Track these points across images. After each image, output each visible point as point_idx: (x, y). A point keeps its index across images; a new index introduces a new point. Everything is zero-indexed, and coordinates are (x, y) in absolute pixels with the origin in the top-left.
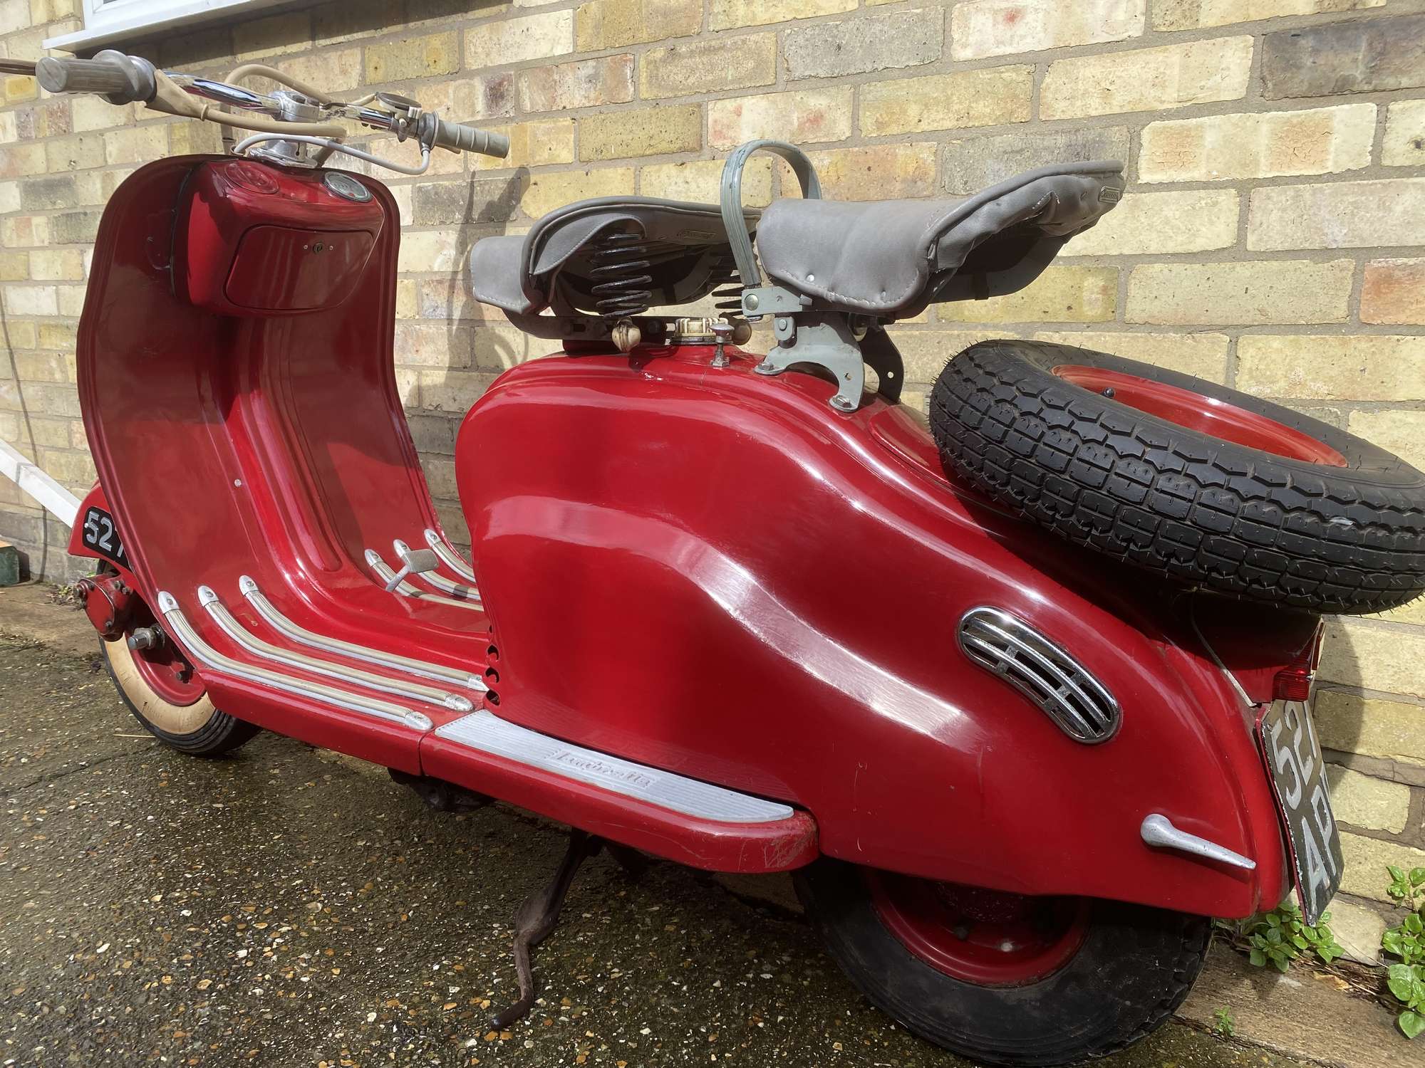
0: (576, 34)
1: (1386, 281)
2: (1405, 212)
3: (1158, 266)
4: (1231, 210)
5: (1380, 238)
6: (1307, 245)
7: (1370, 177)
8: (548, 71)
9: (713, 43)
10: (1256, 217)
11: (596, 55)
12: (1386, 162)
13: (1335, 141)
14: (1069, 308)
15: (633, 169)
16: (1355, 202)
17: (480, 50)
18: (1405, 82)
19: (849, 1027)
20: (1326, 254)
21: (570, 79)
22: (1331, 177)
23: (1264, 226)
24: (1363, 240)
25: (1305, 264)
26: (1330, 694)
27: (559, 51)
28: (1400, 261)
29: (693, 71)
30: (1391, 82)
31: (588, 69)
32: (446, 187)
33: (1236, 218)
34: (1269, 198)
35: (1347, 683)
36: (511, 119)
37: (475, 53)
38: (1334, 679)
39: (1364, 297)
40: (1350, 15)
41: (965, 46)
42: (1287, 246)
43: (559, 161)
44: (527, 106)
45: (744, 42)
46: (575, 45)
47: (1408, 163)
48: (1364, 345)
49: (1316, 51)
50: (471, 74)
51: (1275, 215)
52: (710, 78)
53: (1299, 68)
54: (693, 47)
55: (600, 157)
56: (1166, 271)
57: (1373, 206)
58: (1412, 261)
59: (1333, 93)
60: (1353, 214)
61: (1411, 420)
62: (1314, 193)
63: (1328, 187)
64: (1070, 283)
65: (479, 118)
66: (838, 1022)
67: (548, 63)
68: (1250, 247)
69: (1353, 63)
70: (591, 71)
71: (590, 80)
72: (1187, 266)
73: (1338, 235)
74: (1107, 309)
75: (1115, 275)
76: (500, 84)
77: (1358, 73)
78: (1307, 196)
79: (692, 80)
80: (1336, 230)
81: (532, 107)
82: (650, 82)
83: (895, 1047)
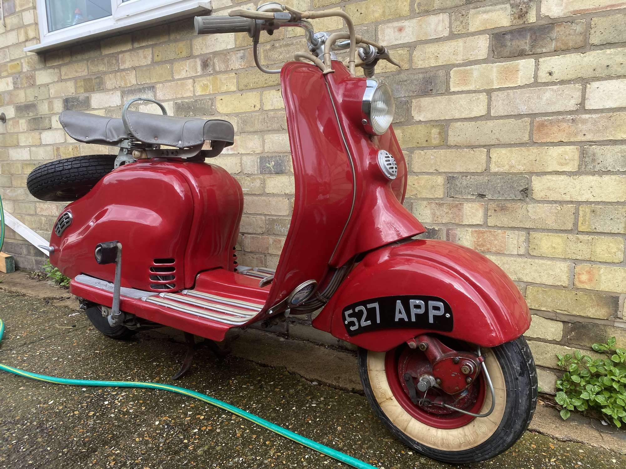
0: (236, 41)
1: (542, 125)
2: (547, 99)
3: (459, 123)
4: (484, 101)
5: (538, 110)
6: (512, 113)
7: (534, 87)
8: (226, 55)
9: (289, 42)
10: (494, 103)
11: (244, 48)
12: (539, 81)
13: (520, 74)
14: (427, 141)
15: (259, 92)
16: (529, 96)
17: (198, 47)
18: (544, 50)
19: (345, 422)
20: (519, 116)
21: (234, 58)
22: (520, 87)
23: (497, 106)
24: (532, 111)
25: (512, 121)
26: (531, 287)
27: (229, 47)
28: (546, 118)
29: (281, 53)
30: (539, 51)
31: (241, 53)
32: (187, 102)
33: (487, 104)
34: (498, 96)
35: (537, 282)
36: (211, 74)
37: (197, 49)
38: (533, 281)
39: (534, 132)
40: (523, 26)
41: (383, 41)
42: (506, 114)
43: (230, 90)
44: (217, 69)
45: (300, 41)
46: (236, 44)
47: (547, 81)
48: (535, 151)
49: (511, 40)
50: (195, 57)
51: (501, 102)
52: (288, 56)
53: (506, 46)
54: (281, 44)
55: (246, 88)
56: (462, 125)
57: (536, 98)
58: (550, 118)
59: (519, 55)
60: (528, 101)
61: (554, 179)
62: (514, 93)
63: (519, 91)
64: (426, 131)
65: (199, 74)
66: (340, 420)
67: (225, 52)
68: (492, 115)
69: (525, 44)
70: (242, 55)
71: (242, 58)
72: (470, 123)
73: (523, 109)
74: (441, 140)
75: (443, 127)
76: (207, 61)
77: (527, 48)
78: (511, 94)
79: (281, 57)
80: (523, 107)
81: (219, 69)
82: (265, 59)
83: (362, 428)
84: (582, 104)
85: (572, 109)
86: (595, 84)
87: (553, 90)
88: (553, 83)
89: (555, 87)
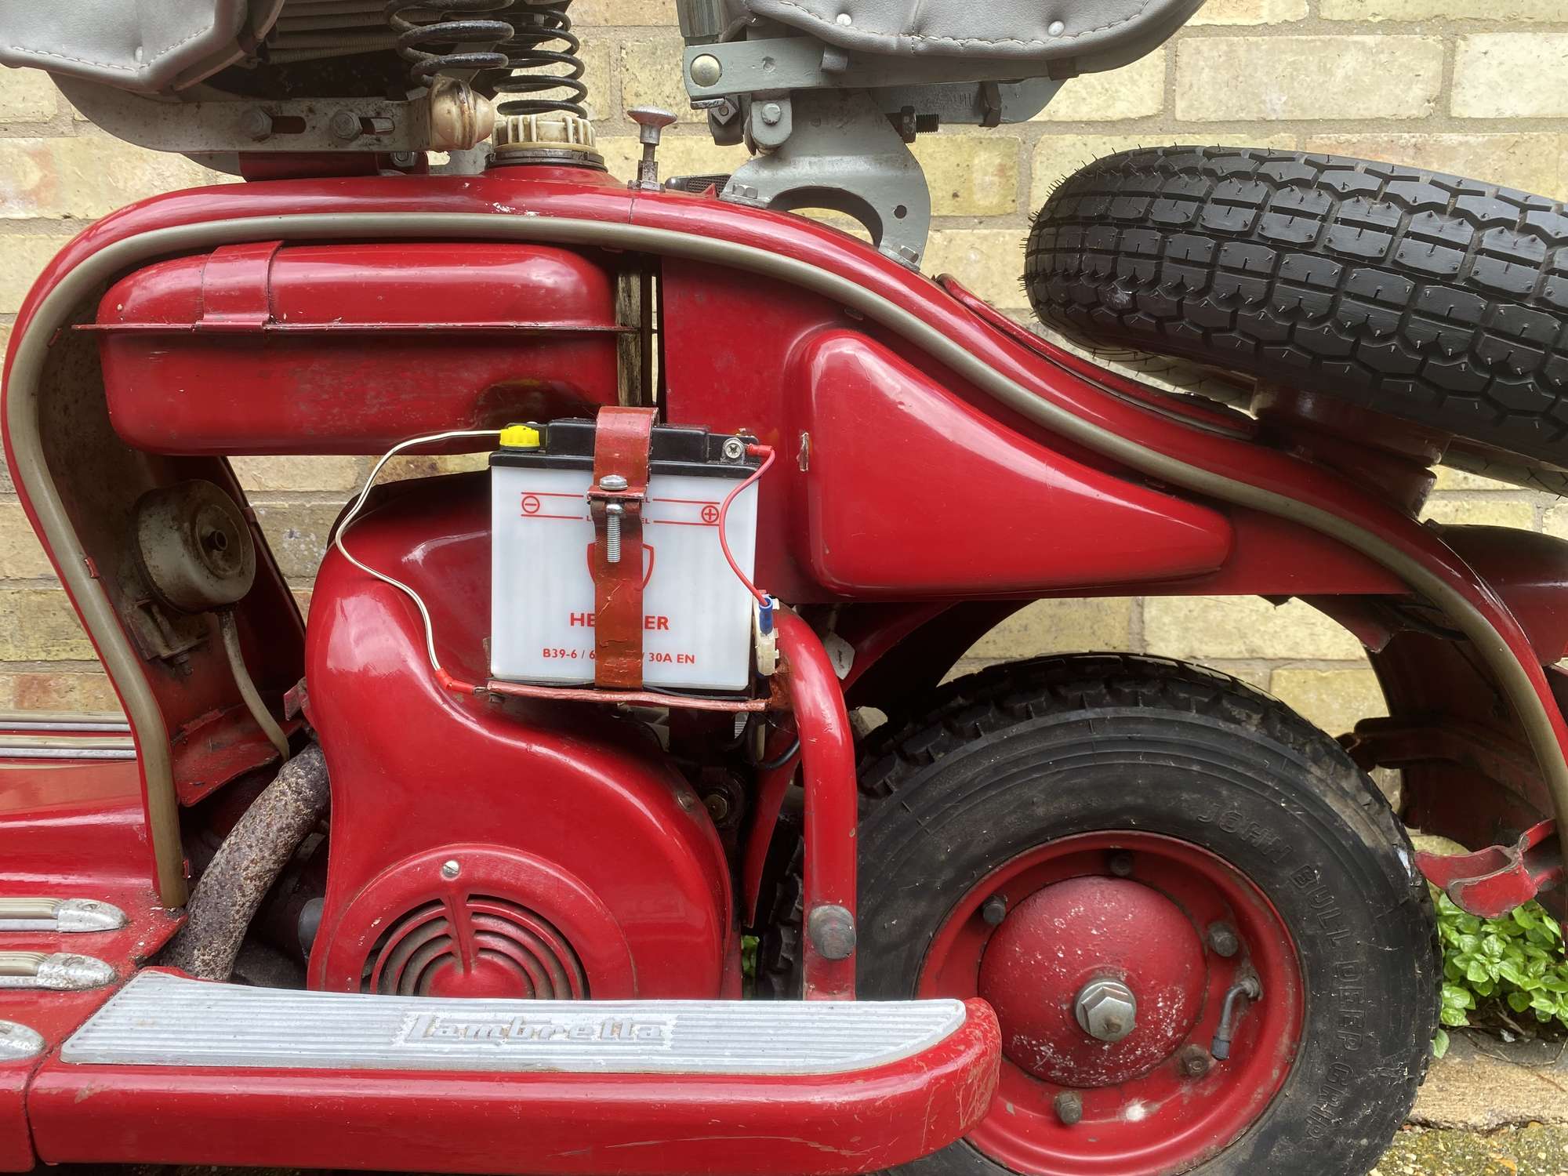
2: (1347, 77)
3: (1070, 138)
4: (1155, 66)
5: (1321, 108)
6: (1243, 115)
7: (1309, 32)
10: (1185, 77)
12: (1325, 14)
14: (955, 195)
16: (1294, 62)
20: (1263, 126)
22: (1267, 29)
23: (1195, 89)
24: (1304, 110)
28: (1344, 137)
33: (1162, 76)
34: (1198, 51)
42: (1221, 115)
47: (1347, 17)
51: (1206, 75)
56: (1079, 145)
57: (1313, 68)
58: (1355, 138)
60: (1292, 78)
62: (1249, 45)
63: (1265, 42)
64: (954, 160)
68: (1179, 116)
72: (1105, 139)
73: (1277, 103)
74: (1005, 197)
75: (1015, 149)
78: (1241, 52)
80: (1274, 96)
84: (1441, 100)
85: (1415, 113)
86: (1481, 42)
87: (1363, 46)
88: (1365, 27)
89: (1370, 40)
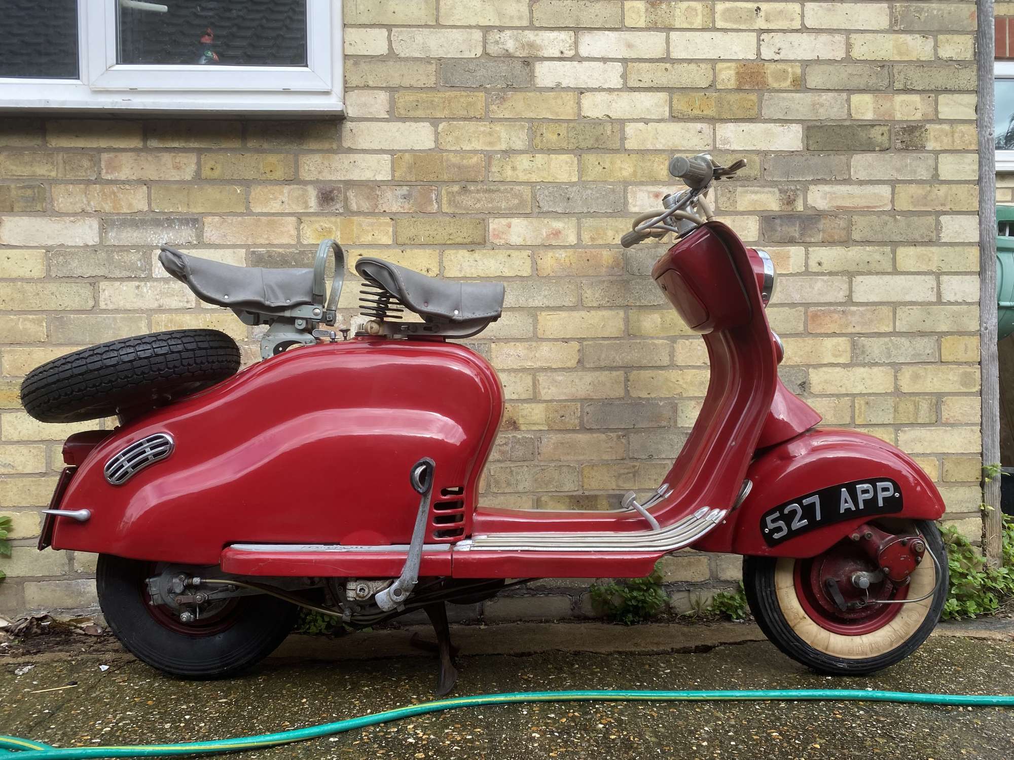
0: (393, 170)
1: (815, 316)
2: (819, 289)
5: (811, 299)
6: (786, 302)
7: (805, 275)
8: (372, 189)
9: (492, 187)
11: (410, 184)
12: (810, 270)
13: (792, 261)
15: (438, 251)
16: (801, 285)
17: (313, 169)
18: (813, 240)
20: (793, 305)
21: (389, 194)
22: (792, 275)
24: (806, 300)
25: (786, 309)
27: (379, 178)
28: (820, 308)
29: (479, 200)
30: (808, 240)
31: (405, 190)
32: (279, 253)
36: (341, 214)
37: (309, 170)
39: (809, 322)
40: (792, 213)
41: (635, 206)
42: (779, 302)
43: (380, 242)
44: (354, 207)
45: (512, 189)
46: (393, 176)
47: (817, 271)
48: (811, 342)
49: (781, 225)
50: (306, 183)
52: (490, 205)
53: (776, 231)
54: (479, 187)
55: (412, 243)
57: (808, 286)
58: (823, 308)
59: (789, 242)
60: (801, 290)
61: (830, 371)
62: (787, 280)
63: (791, 279)
65: (312, 210)
67: (370, 184)
69: (794, 231)
70: (406, 193)
71: (404, 197)
73: (797, 298)
76: (331, 192)
77: (797, 235)
78: (784, 282)
79: (478, 206)
80: (796, 296)
81: (358, 208)
82: (450, 204)
84: (850, 296)
85: (841, 301)
86: (860, 278)
87: (823, 280)
88: (823, 274)
89: (825, 278)
